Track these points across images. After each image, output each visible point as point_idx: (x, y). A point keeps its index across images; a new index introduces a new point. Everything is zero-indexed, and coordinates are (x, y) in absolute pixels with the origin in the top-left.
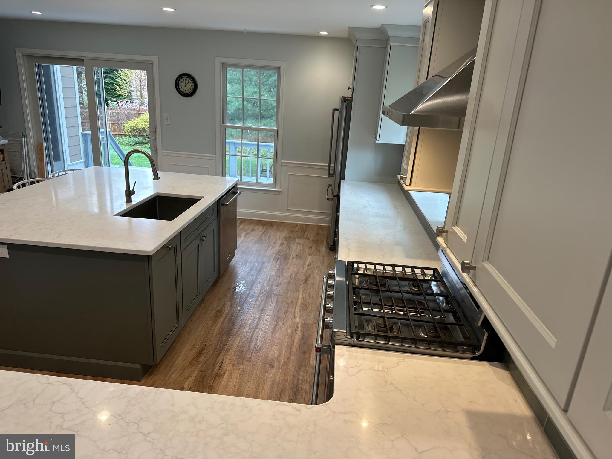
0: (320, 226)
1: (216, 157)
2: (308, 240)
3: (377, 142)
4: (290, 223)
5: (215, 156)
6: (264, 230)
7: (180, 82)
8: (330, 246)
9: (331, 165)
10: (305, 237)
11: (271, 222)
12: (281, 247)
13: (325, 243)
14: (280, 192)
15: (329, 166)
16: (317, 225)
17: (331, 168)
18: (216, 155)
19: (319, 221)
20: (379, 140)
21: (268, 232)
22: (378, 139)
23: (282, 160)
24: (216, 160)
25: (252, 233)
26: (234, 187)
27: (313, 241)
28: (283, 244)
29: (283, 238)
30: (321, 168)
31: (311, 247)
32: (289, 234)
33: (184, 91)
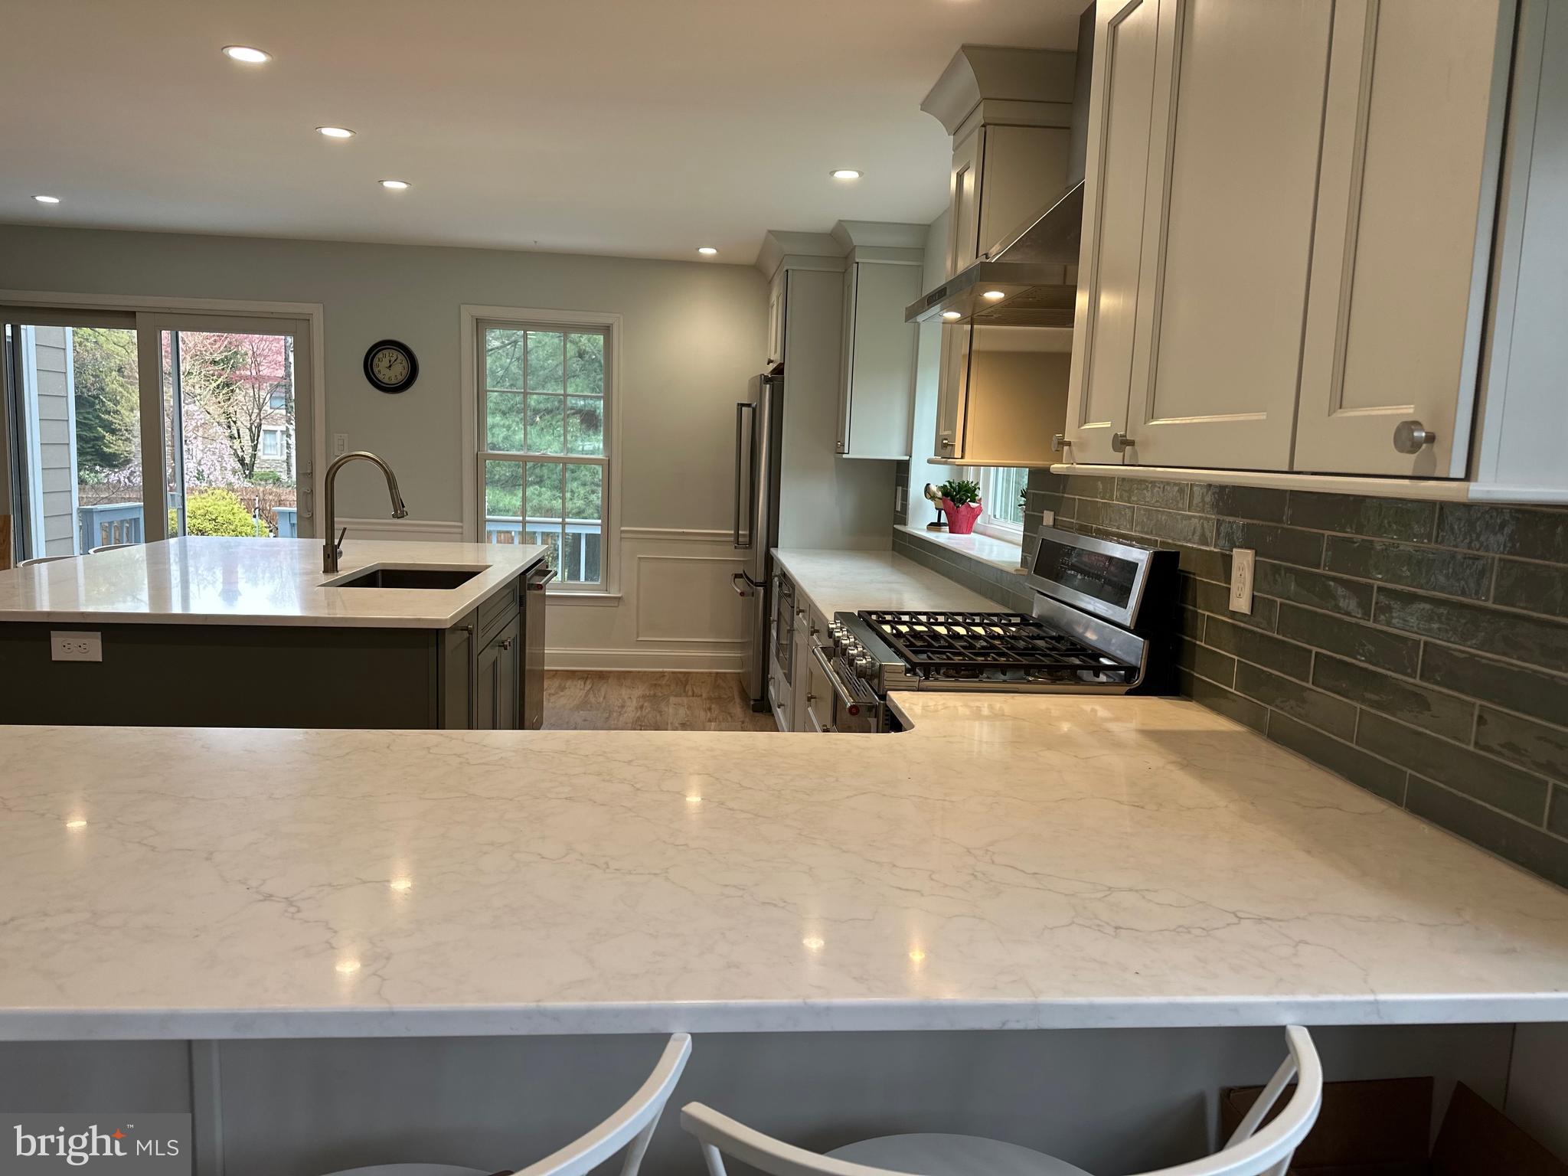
0: (717, 673)
1: (462, 527)
2: (698, 699)
3: (844, 456)
4: (645, 672)
5: (460, 524)
6: (588, 686)
7: (376, 360)
8: (752, 703)
9: (740, 532)
10: (690, 693)
11: (601, 672)
12: (639, 712)
13: (737, 700)
14: (619, 598)
15: (737, 535)
16: (710, 673)
17: (740, 539)
18: (462, 522)
19: (714, 661)
20: (848, 453)
21: (599, 690)
22: (846, 451)
23: (622, 526)
24: (462, 534)
25: (562, 694)
26: (540, 561)
27: (710, 699)
28: (642, 707)
29: (639, 697)
30: (715, 540)
31: (710, 709)
32: (650, 690)
33: (386, 380)
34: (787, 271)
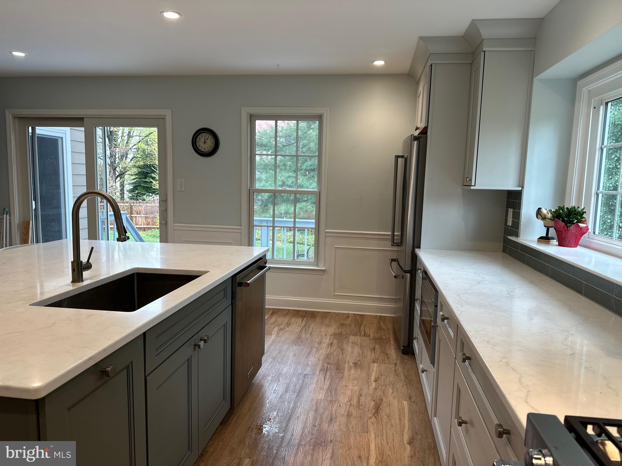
0: (380, 316)
1: (241, 229)
2: (367, 338)
3: (472, 188)
4: (338, 313)
5: (240, 227)
6: (304, 323)
7: (198, 139)
8: (402, 348)
9: (395, 233)
10: (363, 333)
11: (314, 311)
12: (329, 350)
13: (392, 342)
14: (324, 271)
15: (393, 235)
16: (376, 316)
17: (395, 238)
18: (241, 226)
19: (378, 309)
20: (475, 186)
21: (309, 327)
22: (473, 184)
23: (326, 229)
24: (241, 233)
25: (287, 329)
27: (374, 339)
28: (331, 344)
29: (331, 335)
30: (381, 238)
31: (374, 349)
32: (339, 329)
33: (203, 150)
34: (431, 65)
